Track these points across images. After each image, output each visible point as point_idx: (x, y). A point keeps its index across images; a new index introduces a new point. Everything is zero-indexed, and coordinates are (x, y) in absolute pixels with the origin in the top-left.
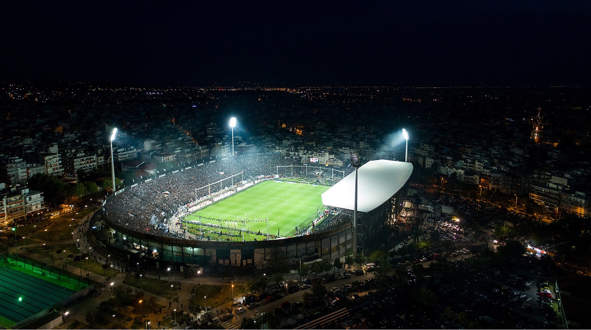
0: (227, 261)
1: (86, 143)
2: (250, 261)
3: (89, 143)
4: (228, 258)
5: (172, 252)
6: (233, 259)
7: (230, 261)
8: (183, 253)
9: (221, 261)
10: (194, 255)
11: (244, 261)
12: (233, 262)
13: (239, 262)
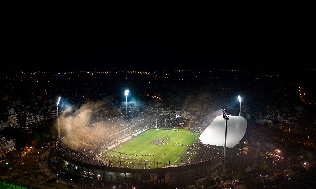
0: (148, 181)
1: (29, 107)
2: (162, 180)
3: (30, 107)
4: (149, 179)
5: (111, 176)
6: (151, 179)
7: (150, 181)
8: (119, 177)
9: (144, 181)
10: (126, 178)
11: (159, 181)
12: (151, 181)
13: (155, 181)
